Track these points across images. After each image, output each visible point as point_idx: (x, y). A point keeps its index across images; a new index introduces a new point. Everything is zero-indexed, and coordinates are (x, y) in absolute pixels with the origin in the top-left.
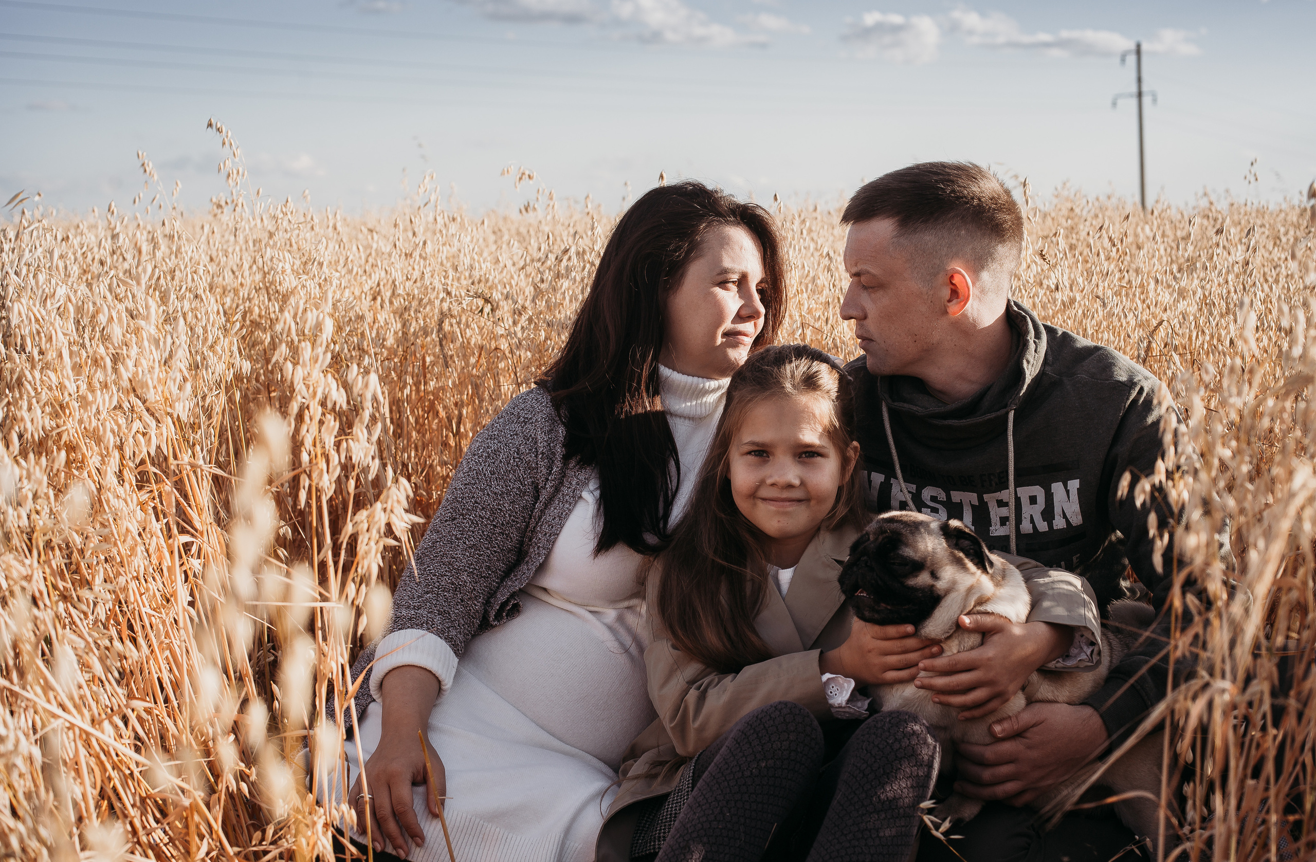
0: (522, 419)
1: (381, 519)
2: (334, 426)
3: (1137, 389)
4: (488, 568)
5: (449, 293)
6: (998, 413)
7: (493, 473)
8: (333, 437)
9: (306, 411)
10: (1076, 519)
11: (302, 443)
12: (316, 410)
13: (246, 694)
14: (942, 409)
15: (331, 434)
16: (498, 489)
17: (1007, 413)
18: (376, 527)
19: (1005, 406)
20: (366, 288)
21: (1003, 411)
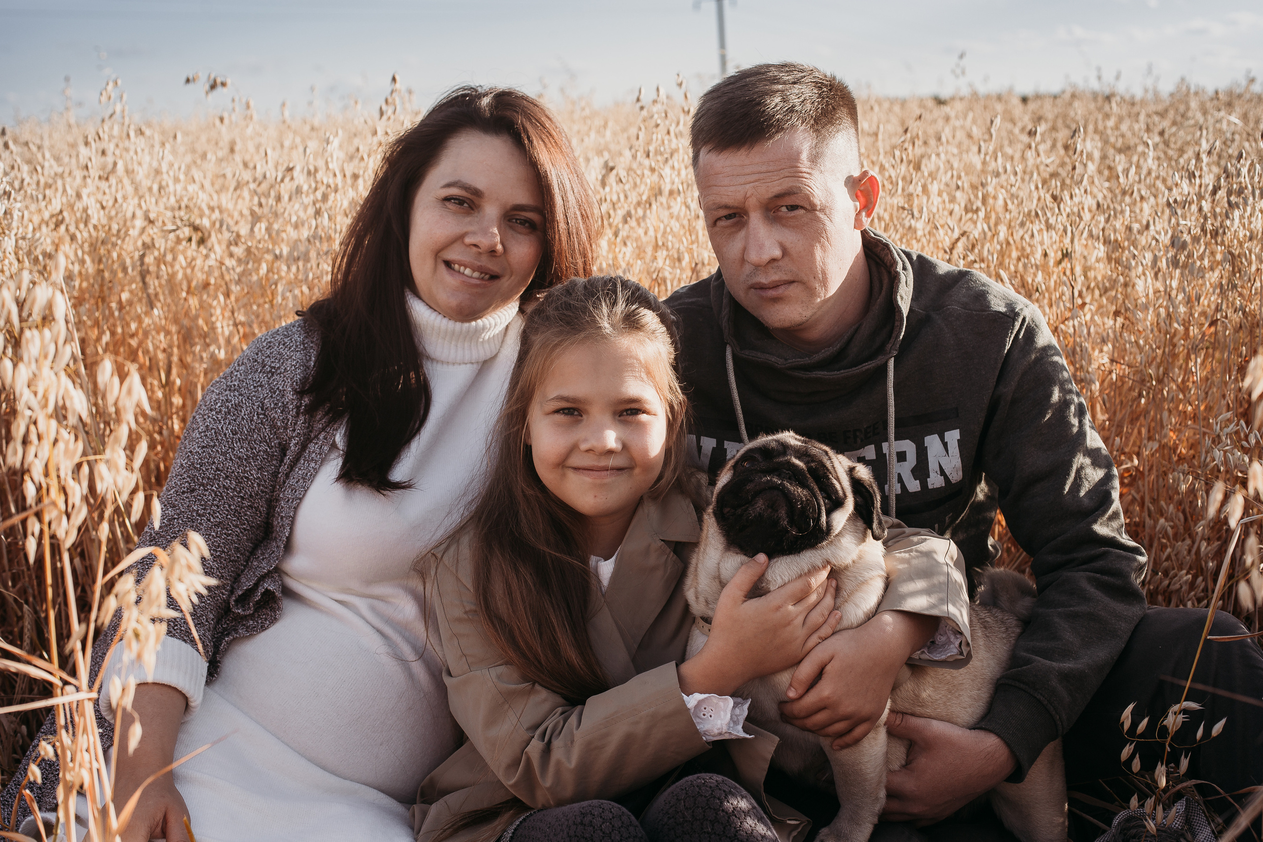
3: (1019, 321)
6: (878, 362)
10: (957, 476)
17: (888, 361)
19: (883, 354)
21: (881, 359)
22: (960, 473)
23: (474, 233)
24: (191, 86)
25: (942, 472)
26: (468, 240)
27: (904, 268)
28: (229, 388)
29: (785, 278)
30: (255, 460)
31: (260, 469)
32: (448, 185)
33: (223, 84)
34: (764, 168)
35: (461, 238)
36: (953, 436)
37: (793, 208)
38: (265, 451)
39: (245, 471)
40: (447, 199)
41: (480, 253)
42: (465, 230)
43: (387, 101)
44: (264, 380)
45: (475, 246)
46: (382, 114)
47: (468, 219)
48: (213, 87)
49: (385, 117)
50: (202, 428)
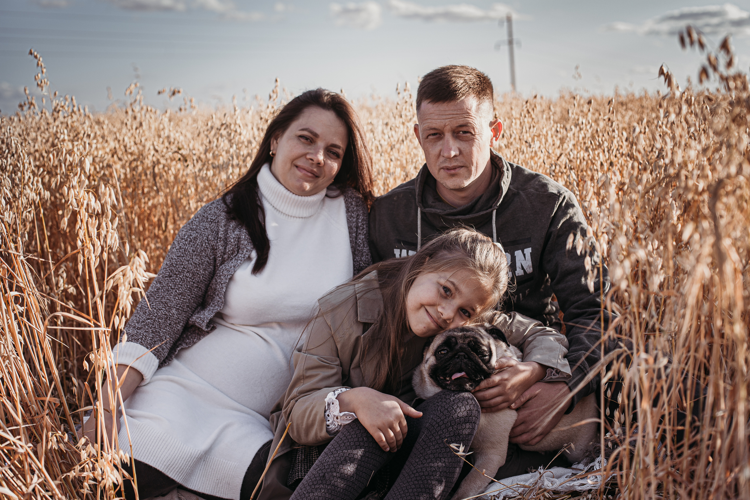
0: (209, 220)
1: (131, 276)
2: (95, 223)
3: (562, 197)
4: (188, 306)
5: (157, 151)
6: (488, 211)
7: (194, 251)
8: (96, 230)
9: (78, 216)
10: (530, 270)
11: (77, 235)
12: (84, 215)
13: (55, 385)
14: (452, 211)
15: (94, 228)
16: (197, 261)
17: (492, 211)
18: (128, 280)
19: (491, 207)
20: (108, 150)
21: (490, 210)
22: (531, 269)
23: (312, 154)
24: (161, 95)
25: (523, 268)
26: (308, 157)
27: (508, 170)
28: (191, 229)
29: (460, 164)
30: (203, 265)
31: (205, 270)
32: (303, 130)
33: (179, 92)
34: (455, 112)
35: (305, 155)
36: (528, 251)
37: (465, 132)
38: (207, 262)
39: (197, 270)
40: (301, 136)
41: (313, 164)
42: (307, 151)
43: (273, 92)
44: (208, 226)
45: (312, 160)
46: (270, 97)
47: (309, 147)
48: (174, 93)
49: (272, 99)
50: (177, 247)
